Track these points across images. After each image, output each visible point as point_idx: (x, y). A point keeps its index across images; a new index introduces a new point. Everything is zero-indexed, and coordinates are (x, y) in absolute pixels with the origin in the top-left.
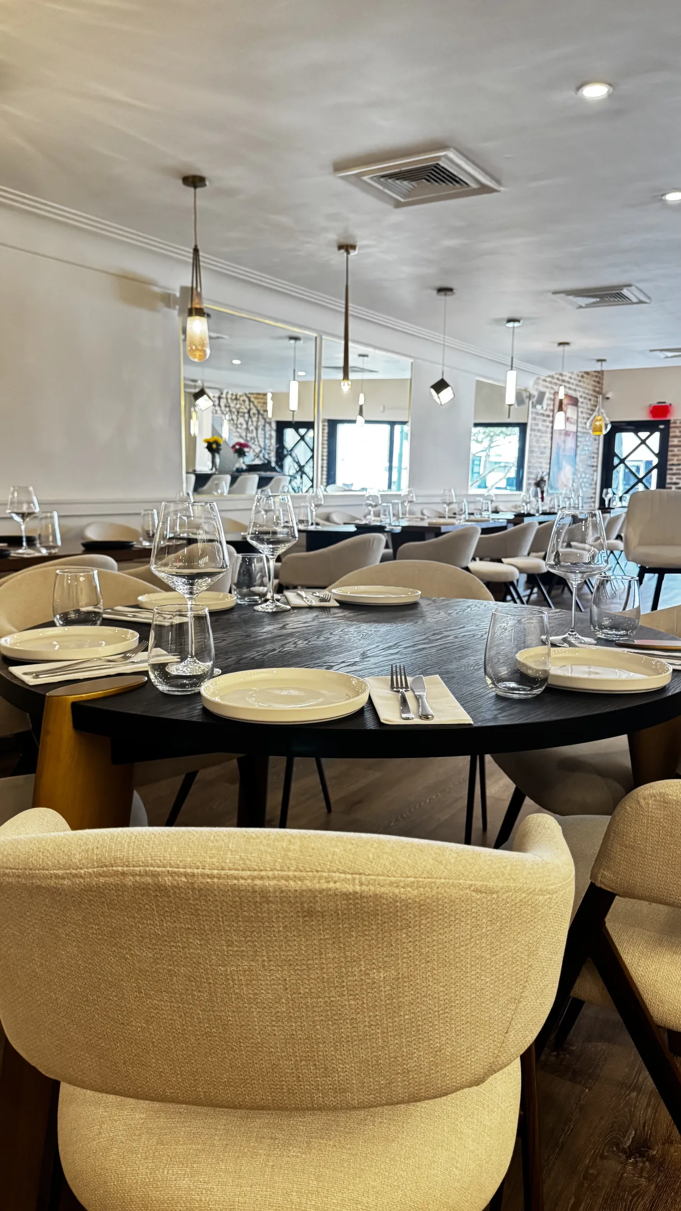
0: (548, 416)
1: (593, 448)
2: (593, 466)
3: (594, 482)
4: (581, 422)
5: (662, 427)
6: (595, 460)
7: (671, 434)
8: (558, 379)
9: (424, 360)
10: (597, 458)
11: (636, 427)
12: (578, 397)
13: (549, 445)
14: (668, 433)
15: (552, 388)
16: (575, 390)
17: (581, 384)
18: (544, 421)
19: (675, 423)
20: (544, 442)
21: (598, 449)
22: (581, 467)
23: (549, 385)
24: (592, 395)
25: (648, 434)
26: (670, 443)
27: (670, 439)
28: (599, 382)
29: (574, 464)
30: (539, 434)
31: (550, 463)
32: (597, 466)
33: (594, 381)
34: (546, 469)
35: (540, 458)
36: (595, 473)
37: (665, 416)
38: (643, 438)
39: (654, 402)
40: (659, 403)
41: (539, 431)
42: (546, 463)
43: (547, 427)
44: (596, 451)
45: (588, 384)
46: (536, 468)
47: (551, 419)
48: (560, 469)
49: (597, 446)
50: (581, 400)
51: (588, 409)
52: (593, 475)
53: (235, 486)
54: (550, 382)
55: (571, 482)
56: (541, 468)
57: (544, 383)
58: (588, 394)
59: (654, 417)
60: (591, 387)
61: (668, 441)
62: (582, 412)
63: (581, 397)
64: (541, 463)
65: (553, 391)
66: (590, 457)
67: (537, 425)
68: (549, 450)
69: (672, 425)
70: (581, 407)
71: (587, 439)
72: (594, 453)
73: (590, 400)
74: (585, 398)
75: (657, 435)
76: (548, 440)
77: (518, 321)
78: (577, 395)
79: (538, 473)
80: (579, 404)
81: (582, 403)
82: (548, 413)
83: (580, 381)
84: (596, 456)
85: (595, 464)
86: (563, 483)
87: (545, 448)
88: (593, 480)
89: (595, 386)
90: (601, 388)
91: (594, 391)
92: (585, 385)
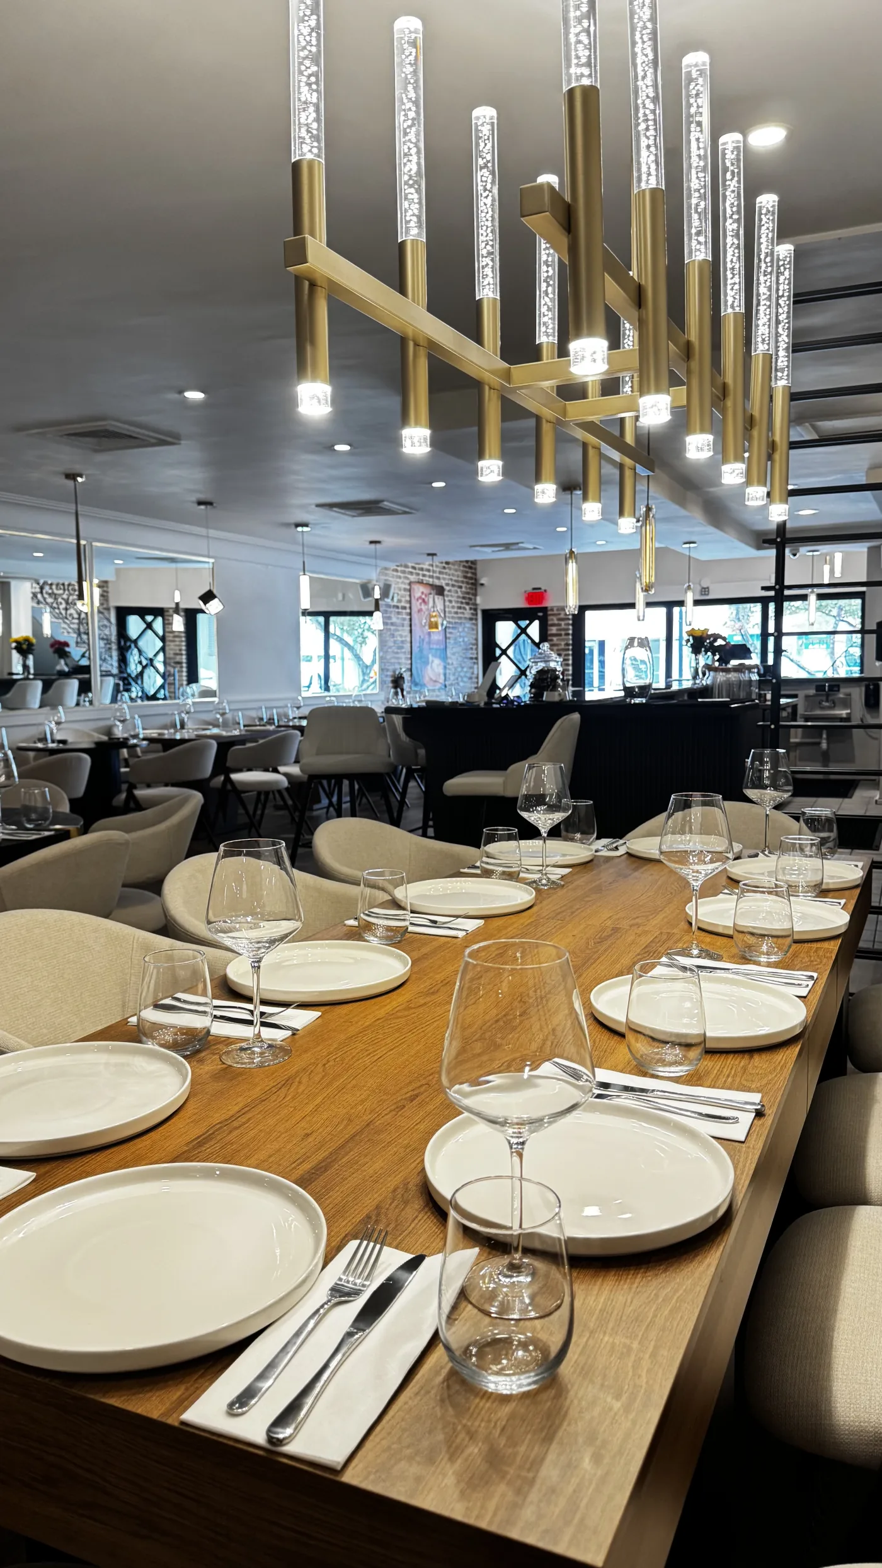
0: (404, 608)
1: (469, 639)
2: (472, 658)
3: (475, 676)
4: (450, 612)
5: (540, 614)
6: (475, 652)
7: (550, 622)
8: (414, 568)
9: (229, 559)
10: (477, 649)
11: (513, 615)
12: (444, 585)
13: (408, 639)
14: (546, 620)
15: (406, 578)
16: (438, 578)
17: (447, 571)
18: (399, 613)
19: (552, 610)
20: (401, 636)
21: (476, 639)
22: (454, 660)
23: (402, 575)
24: (463, 582)
25: (528, 622)
26: (549, 632)
27: (549, 628)
28: (470, 568)
29: (444, 658)
30: (392, 628)
31: (411, 658)
32: (477, 658)
33: (464, 566)
34: (406, 664)
35: (397, 653)
36: (476, 666)
37: (541, 602)
38: (523, 626)
39: (529, 589)
40: (534, 589)
41: (392, 624)
42: (406, 658)
43: (404, 619)
44: (474, 642)
45: (456, 570)
46: (393, 664)
47: (408, 611)
48: (427, 663)
49: (474, 637)
50: (447, 588)
51: (458, 597)
52: (471, 668)
53: (51, 692)
54: (404, 572)
55: (442, 677)
56: (399, 663)
57: (395, 573)
58: (456, 581)
59: (529, 604)
60: (459, 573)
61: (546, 630)
62: (450, 601)
63: (447, 585)
64: (398, 658)
65: (408, 581)
66: (466, 649)
67: (389, 618)
68: (409, 645)
69: (549, 613)
70: (448, 596)
71: (460, 630)
72: (473, 644)
73: (460, 587)
74: (453, 586)
75: (536, 624)
76: (407, 633)
77: (306, 525)
78: (443, 583)
79: (394, 672)
80: (446, 593)
81: (449, 591)
82: (403, 604)
83: (444, 568)
84: (474, 647)
85: (475, 656)
86: (431, 679)
87: (402, 642)
88: (473, 673)
89: (467, 572)
90: (475, 574)
91: (466, 577)
92: (452, 572)
